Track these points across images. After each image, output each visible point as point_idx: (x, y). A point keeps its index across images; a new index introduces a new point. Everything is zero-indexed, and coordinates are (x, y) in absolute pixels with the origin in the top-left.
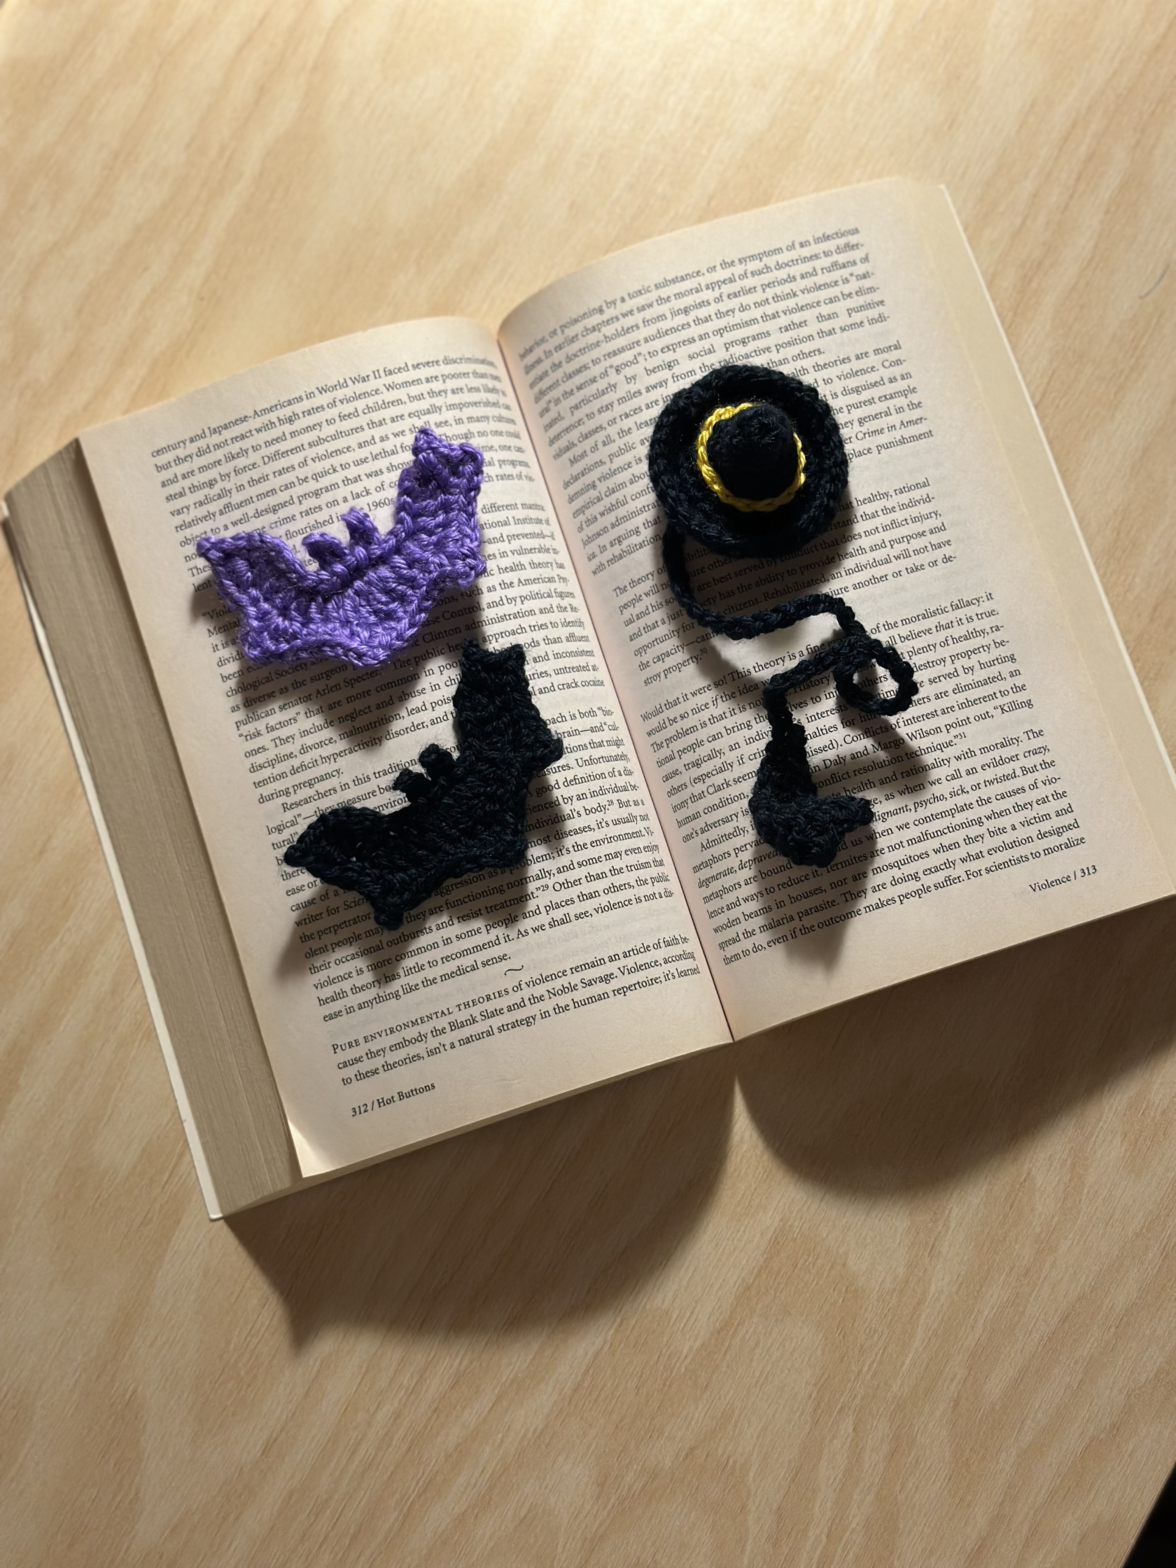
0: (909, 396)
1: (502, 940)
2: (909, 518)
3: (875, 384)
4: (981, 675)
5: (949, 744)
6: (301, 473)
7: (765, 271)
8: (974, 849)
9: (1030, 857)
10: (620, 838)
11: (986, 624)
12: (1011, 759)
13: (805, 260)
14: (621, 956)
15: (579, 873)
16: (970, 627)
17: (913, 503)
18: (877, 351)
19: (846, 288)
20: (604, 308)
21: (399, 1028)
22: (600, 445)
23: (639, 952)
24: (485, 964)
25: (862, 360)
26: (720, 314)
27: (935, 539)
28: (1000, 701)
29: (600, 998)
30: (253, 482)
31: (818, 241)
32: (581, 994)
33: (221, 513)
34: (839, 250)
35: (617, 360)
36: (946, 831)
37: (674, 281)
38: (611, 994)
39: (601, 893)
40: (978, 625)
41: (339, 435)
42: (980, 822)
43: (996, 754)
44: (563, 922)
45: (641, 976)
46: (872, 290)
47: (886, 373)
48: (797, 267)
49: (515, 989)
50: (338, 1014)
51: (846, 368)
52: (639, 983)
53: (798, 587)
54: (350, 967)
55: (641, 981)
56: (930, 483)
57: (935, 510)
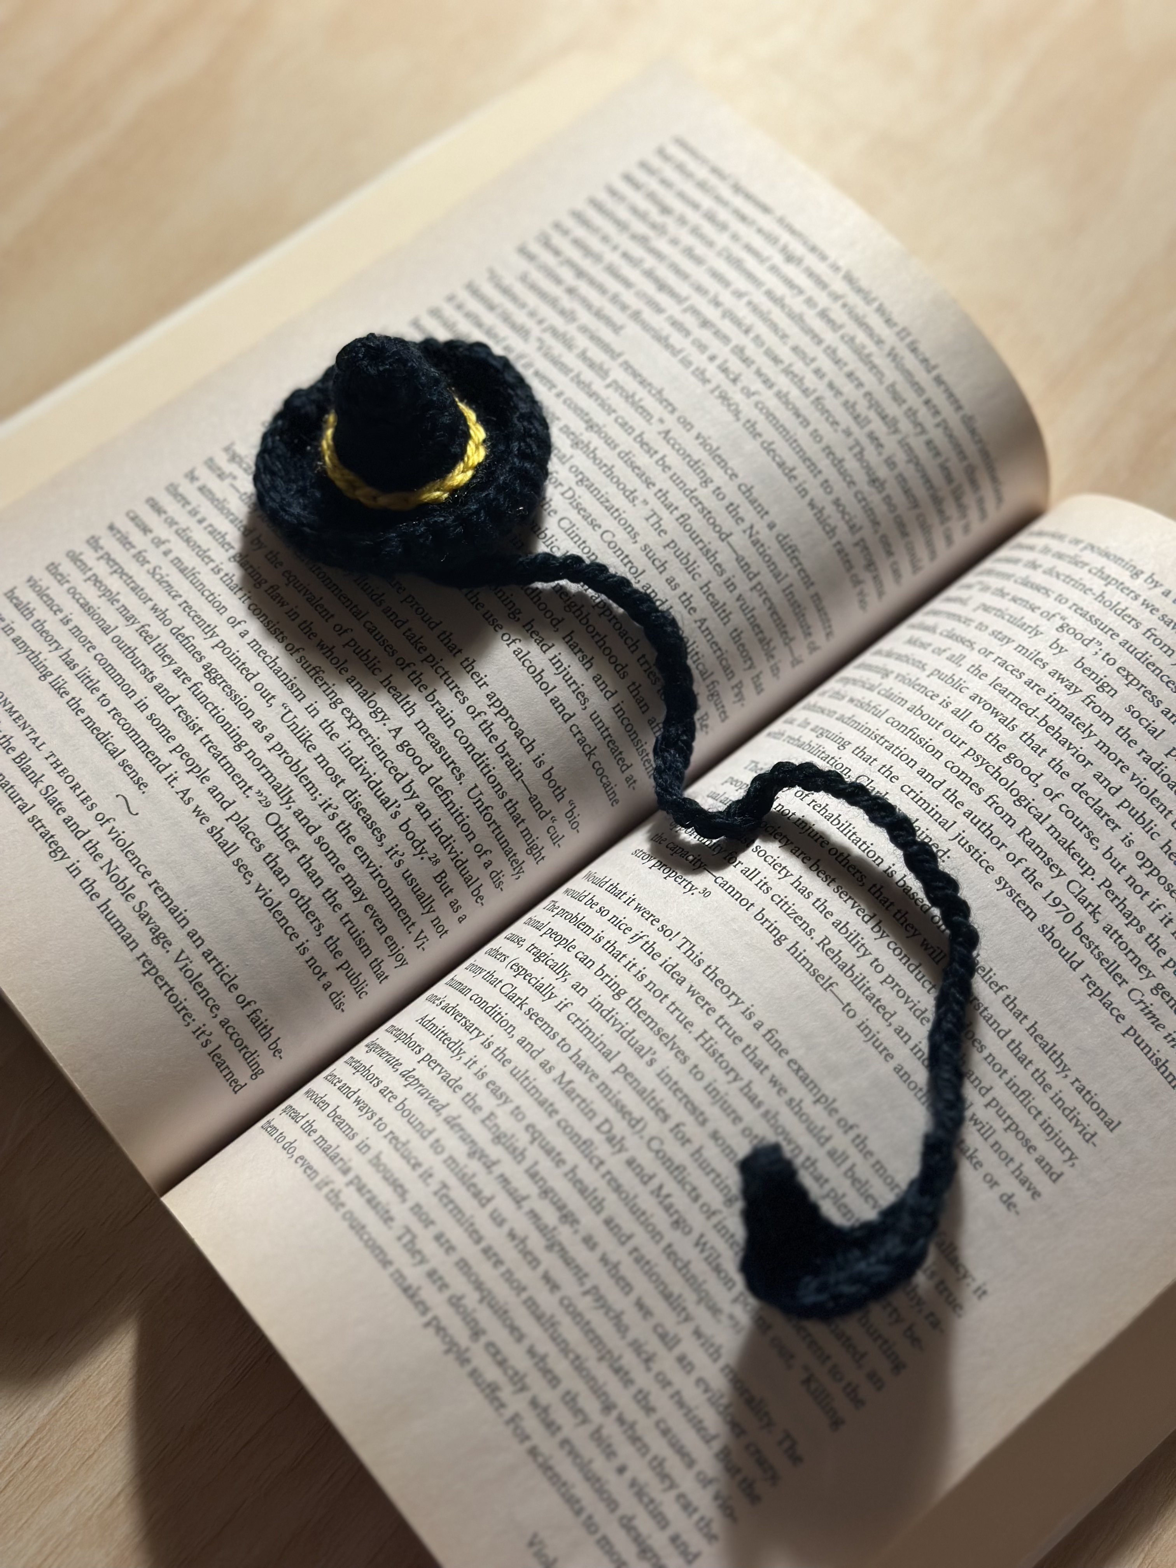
1: (166, 773)
2: (1044, 1116)
5: (715, 1310)
9: (584, 1516)
10: (387, 890)
11: (935, 1302)
14: (203, 948)
15: (306, 844)
17: (1071, 1115)
22: (948, 654)
23: (221, 975)
24: (124, 765)
27: (1031, 1169)
28: (821, 1371)
29: (126, 939)
30: (688, 251)
32: (122, 909)
35: (1076, 621)
36: (571, 1355)
38: (138, 952)
39: (289, 887)
40: (927, 1288)
41: (797, 318)
42: (608, 1407)
44: (223, 845)
45: (183, 989)
49: (100, 817)
52: (171, 989)
53: (859, 983)
54: (70, 607)
55: (176, 991)
56: (1116, 1131)
57: (1077, 1154)
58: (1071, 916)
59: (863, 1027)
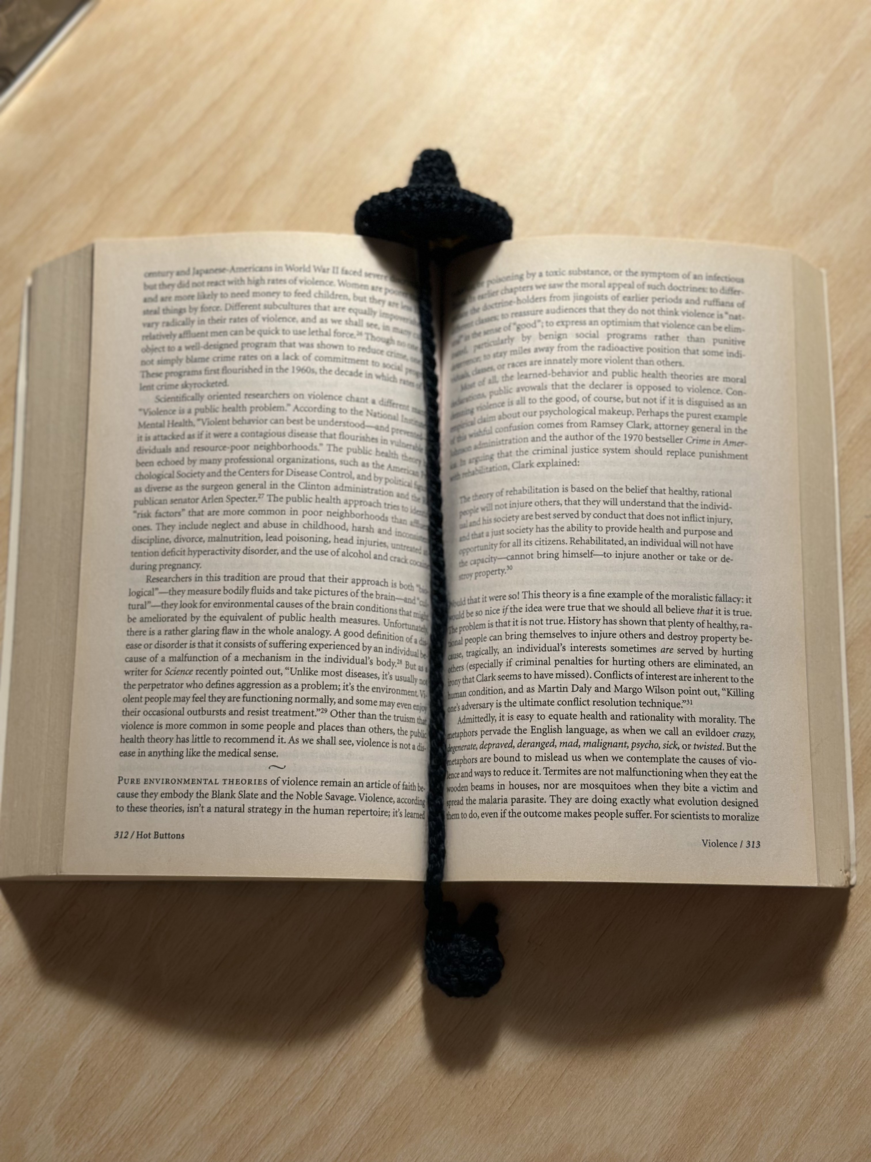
0: (739, 422)
1: (276, 741)
2: (706, 517)
3: (716, 404)
4: (720, 659)
5: (677, 706)
6: (251, 326)
7: (659, 287)
8: (668, 795)
9: (711, 817)
10: (397, 691)
11: (738, 620)
12: (722, 734)
13: (694, 289)
14: (365, 785)
15: (355, 708)
16: (725, 618)
17: (713, 507)
18: (726, 379)
19: (719, 323)
20: (525, 277)
21: (173, 781)
22: (486, 382)
23: (380, 786)
24: (257, 754)
25: (711, 382)
26: (612, 310)
27: (721, 540)
28: (729, 685)
29: (337, 812)
30: (212, 321)
31: (709, 278)
32: (322, 804)
33: (181, 336)
34: (723, 291)
35: (520, 320)
36: (651, 773)
37: (585, 273)
38: (346, 812)
39: (367, 730)
40: (732, 619)
41: (289, 306)
42: (680, 775)
43: (711, 726)
44: (328, 742)
45: (374, 806)
46: (738, 330)
47: (728, 399)
48: (686, 293)
49: (273, 782)
50: (131, 754)
51: (696, 384)
52: (371, 811)
53: (600, 542)
54: (153, 720)
55: (373, 810)
56: (733, 495)
57: (729, 518)
58: (640, 437)
59: (618, 556)
